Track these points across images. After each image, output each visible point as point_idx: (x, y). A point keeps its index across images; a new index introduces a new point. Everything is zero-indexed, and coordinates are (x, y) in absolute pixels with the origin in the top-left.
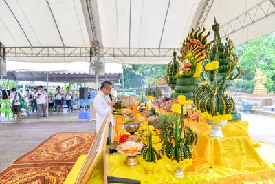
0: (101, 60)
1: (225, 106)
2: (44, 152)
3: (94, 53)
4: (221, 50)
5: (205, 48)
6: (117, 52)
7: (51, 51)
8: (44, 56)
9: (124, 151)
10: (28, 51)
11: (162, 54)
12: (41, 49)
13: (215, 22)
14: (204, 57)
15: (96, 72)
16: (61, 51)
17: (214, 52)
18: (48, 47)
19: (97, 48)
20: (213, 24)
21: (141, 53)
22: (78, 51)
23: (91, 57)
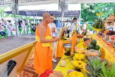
0: (66, 1)
8: (34, 1)
15: (62, 10)
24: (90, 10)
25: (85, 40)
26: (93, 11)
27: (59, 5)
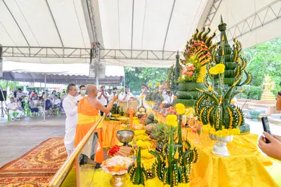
0: (102, 62)
1: (232, 118)
2: (33, 159)
3: (94, 55)
4: (228, 52)
5: (210, 51)
6: (118, 54)
7: (50, 52)
8: (42, 56)
9: (109, 168)
10: (26, 51)
11: (166, 57)
12: (39, 49)
13: (222, 21)
14: (208, 60)
15: (96, 75)
16: (60, 52)
17: (220, 55)
18: (47, 48)
19: (98, 49)
20: (220, 23)
21: (144, 55)
22: (77, 52)
23: (91, 58)
24: (136, 75)
25: (140, 117)
26: (141, 77)
27: (91, 67)
